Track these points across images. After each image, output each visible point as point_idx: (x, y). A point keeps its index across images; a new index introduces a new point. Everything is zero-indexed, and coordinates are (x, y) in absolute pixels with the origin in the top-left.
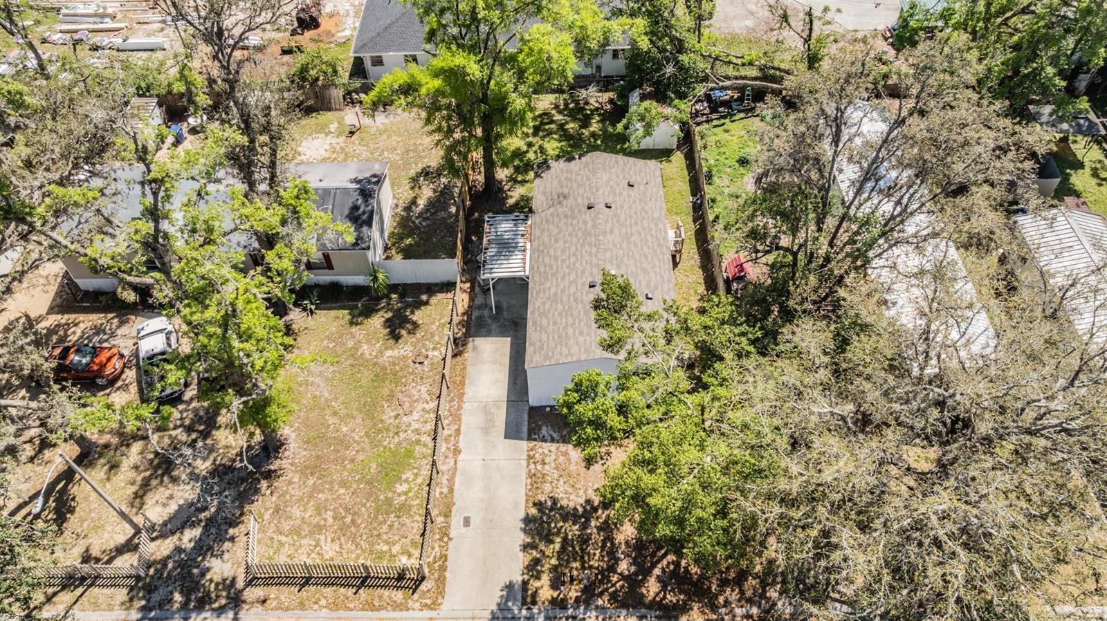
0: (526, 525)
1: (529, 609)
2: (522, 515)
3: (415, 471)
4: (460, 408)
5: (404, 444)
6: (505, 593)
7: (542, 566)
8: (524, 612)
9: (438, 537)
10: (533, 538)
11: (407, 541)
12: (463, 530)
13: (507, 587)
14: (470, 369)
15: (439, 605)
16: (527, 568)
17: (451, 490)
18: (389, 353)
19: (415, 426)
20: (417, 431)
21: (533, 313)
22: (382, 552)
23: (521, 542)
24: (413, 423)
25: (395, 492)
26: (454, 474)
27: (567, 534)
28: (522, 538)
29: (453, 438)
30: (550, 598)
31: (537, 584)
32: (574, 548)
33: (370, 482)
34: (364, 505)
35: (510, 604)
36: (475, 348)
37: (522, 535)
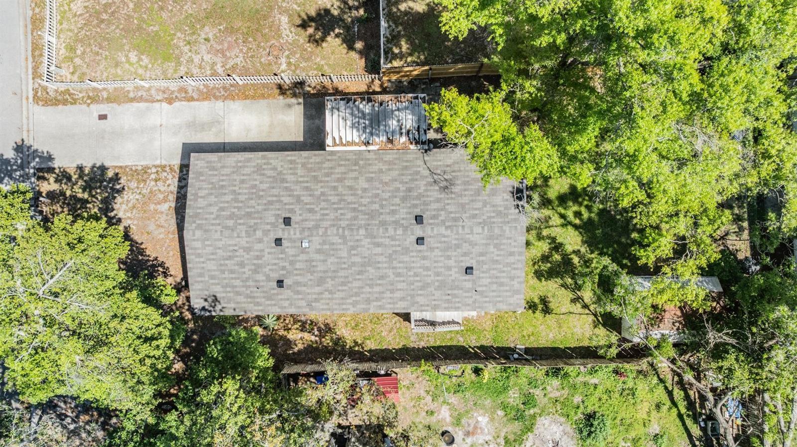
0: (98, 168)
1: (35, 174)
2: (107, 164)
3: (150, 66)
4: (217, 98)
5: (177, 52)
6: (45, 155)
7: (66, 184)
8: (32, 171)
9: (91, 94)
10: (88, 174)
11: (85, 69)
12: (96, 115)
13: (50, 156)
14: (263, 103)
15: (37, 103)
16: (64, 171)
17: (132, 100)
18: (284, 19)
19: (197, 59)
20: (190, 61)
21: (264, 157)
22: (75, 50)
23: (84, 165)
24: (199, 56)
25: (129, 51)
26: (147, 101)
27: (90, 203)
28: (88, 165)
29: (183, 95)
30: (41, 190)
31: (52, 180)
32: (79, 209)
33: (139, 28)
34: (117, 27)
35: (37, 160)
36: (289, 106)
37: (90, 165)
